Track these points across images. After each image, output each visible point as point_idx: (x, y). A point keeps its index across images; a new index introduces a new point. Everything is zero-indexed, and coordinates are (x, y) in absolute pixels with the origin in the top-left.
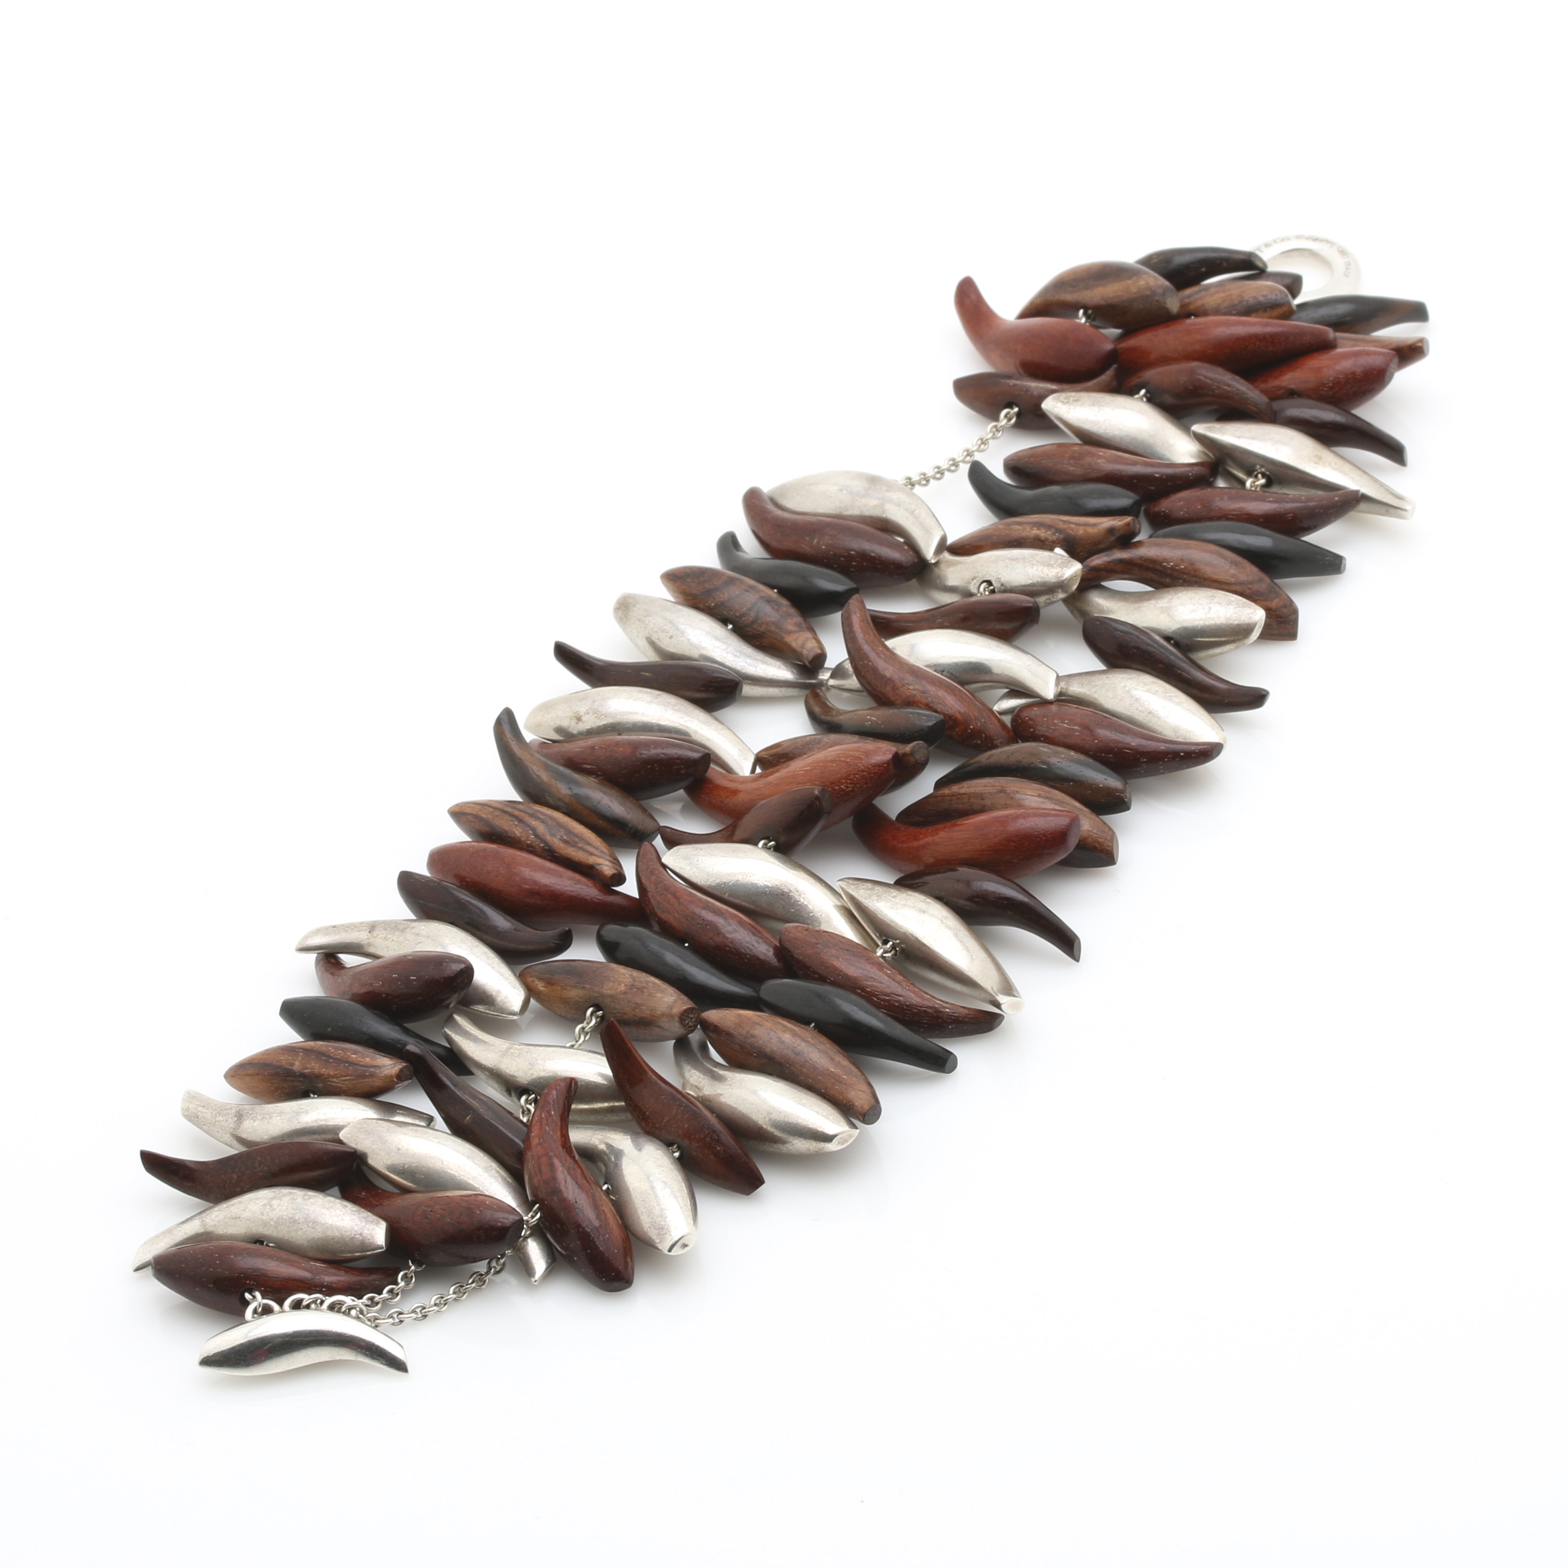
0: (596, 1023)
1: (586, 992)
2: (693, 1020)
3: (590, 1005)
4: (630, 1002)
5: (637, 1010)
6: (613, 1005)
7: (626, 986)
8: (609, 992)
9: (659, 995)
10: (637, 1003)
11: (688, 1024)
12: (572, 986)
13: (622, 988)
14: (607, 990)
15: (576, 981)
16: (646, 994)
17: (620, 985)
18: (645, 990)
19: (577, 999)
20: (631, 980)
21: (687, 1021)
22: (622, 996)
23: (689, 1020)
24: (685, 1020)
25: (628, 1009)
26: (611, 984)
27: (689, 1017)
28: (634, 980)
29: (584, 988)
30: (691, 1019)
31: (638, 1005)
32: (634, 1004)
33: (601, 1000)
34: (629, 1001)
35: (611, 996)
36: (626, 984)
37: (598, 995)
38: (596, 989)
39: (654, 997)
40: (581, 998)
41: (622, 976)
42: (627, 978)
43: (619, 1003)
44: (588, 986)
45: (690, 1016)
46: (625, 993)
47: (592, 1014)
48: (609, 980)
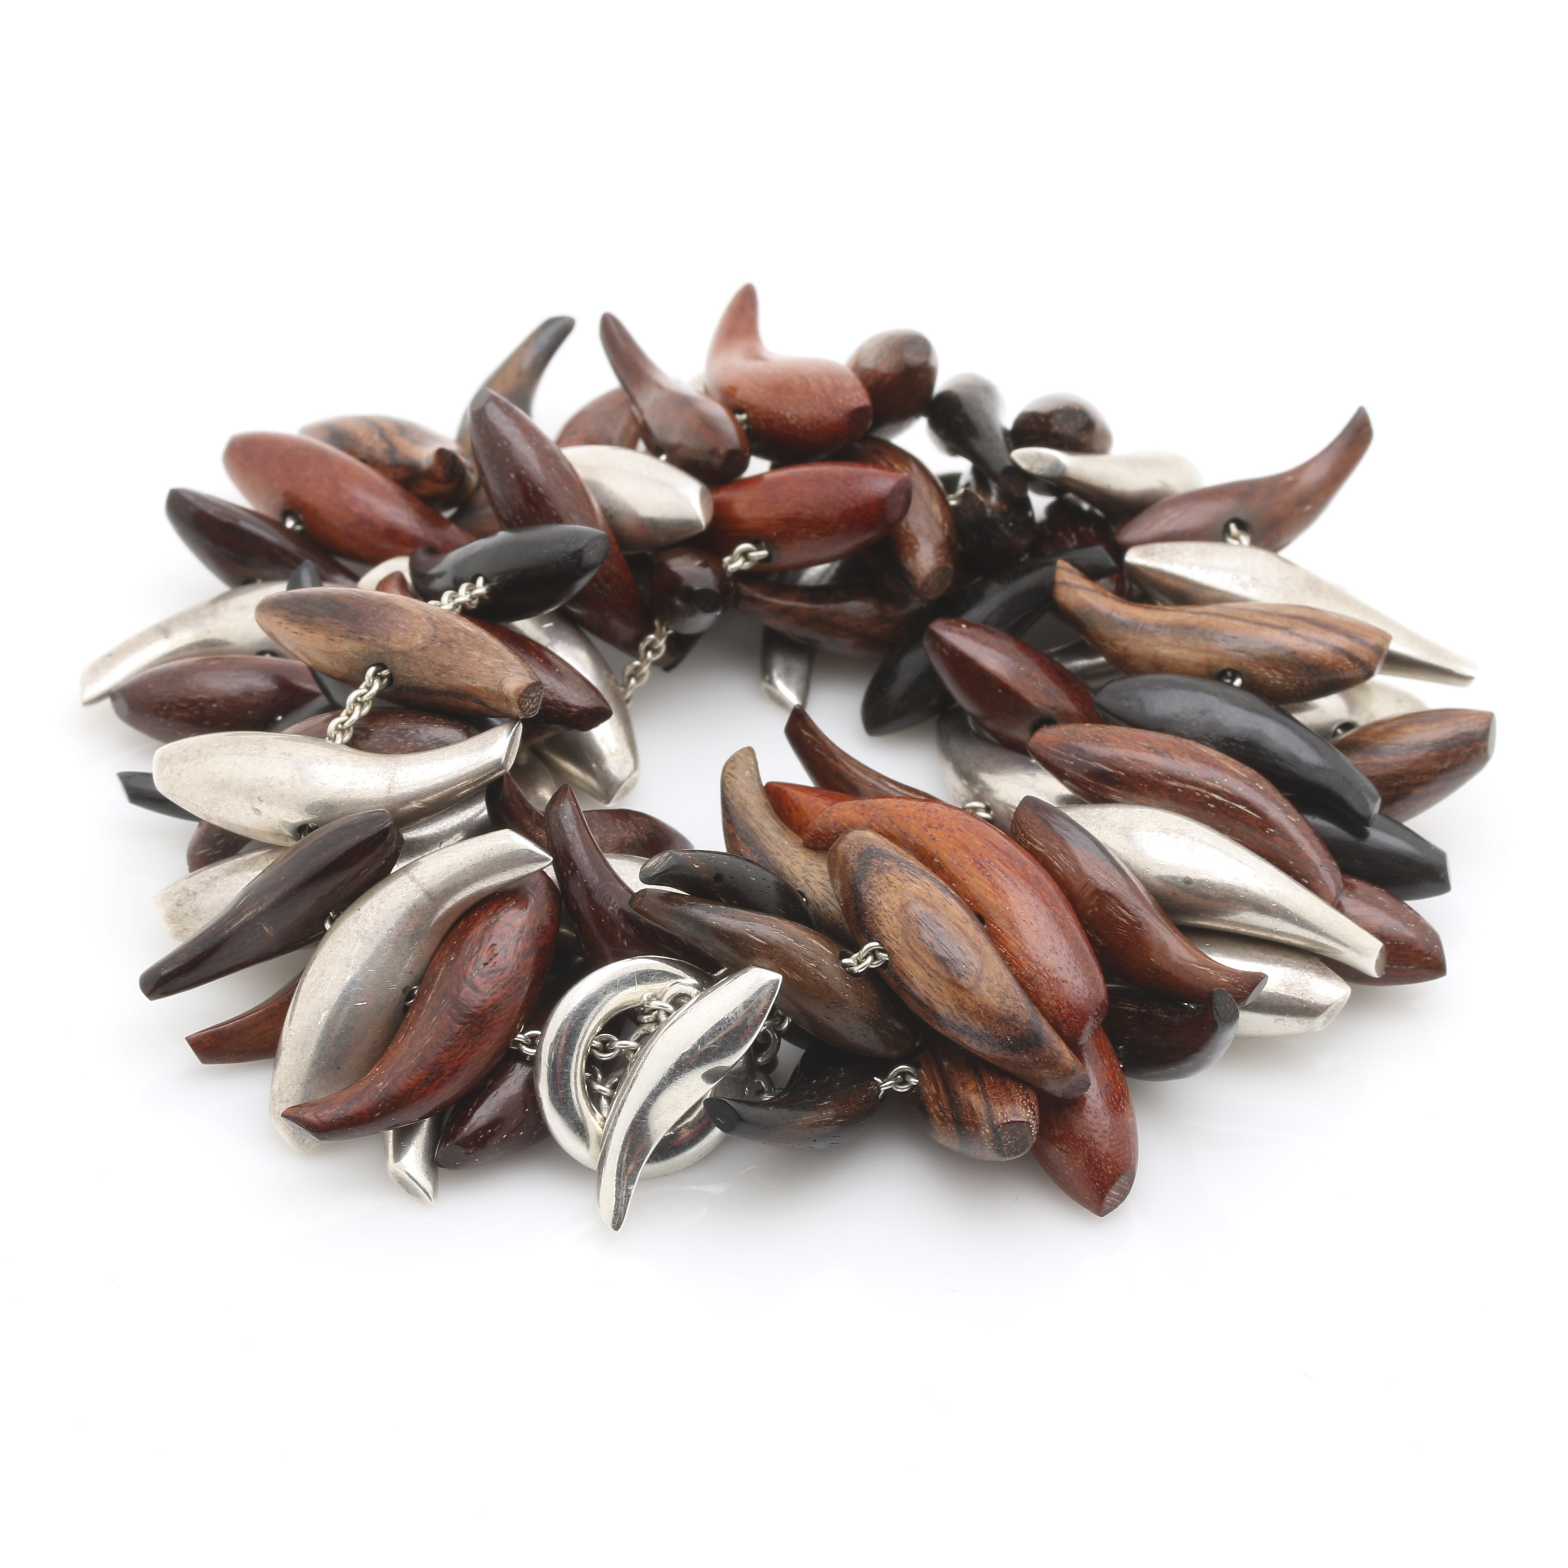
0: (381, 686)
1: (364, 646)
2: (535, 701)
3: (371, 664)
4: (433, 662)
5: (444, 675)
6: (406, 666)
7: (424, 637)
8: (399, 647)
9: (477, 654)
10: (443, 666)
11: (529, 707)
12: (342, 636)
13: (419, 641)
14: (396, 644)
15: (348, 628)
16: (455, 651)
17: (414, 635)
18: (454, 645)
19: (352, 655)
20: (431, 628)
21: (527, 704)
22: (419, 654)
23: (530, 701)
24: (525, 703)
25: (430, 673)
26: (401, 633)
27: (530, 698)
28: (436, 628)
29: (361, 639)
30: (533, 698)
31: (445, 669)
32: (439, 665)
33: (388, 658)
34: (431, 662)
35: (404, 653)
36: (425, 633)
37: (383, 651)
38: (380, 642)
39: (469, 656)
40: (357, 653)
41: (416, 621)
42: (424, 624)
43: (415, 664)
44: (367, 637)
45: (531, 696)
46: (423, 649)
47: (375, 675)
48: (398, 627)
